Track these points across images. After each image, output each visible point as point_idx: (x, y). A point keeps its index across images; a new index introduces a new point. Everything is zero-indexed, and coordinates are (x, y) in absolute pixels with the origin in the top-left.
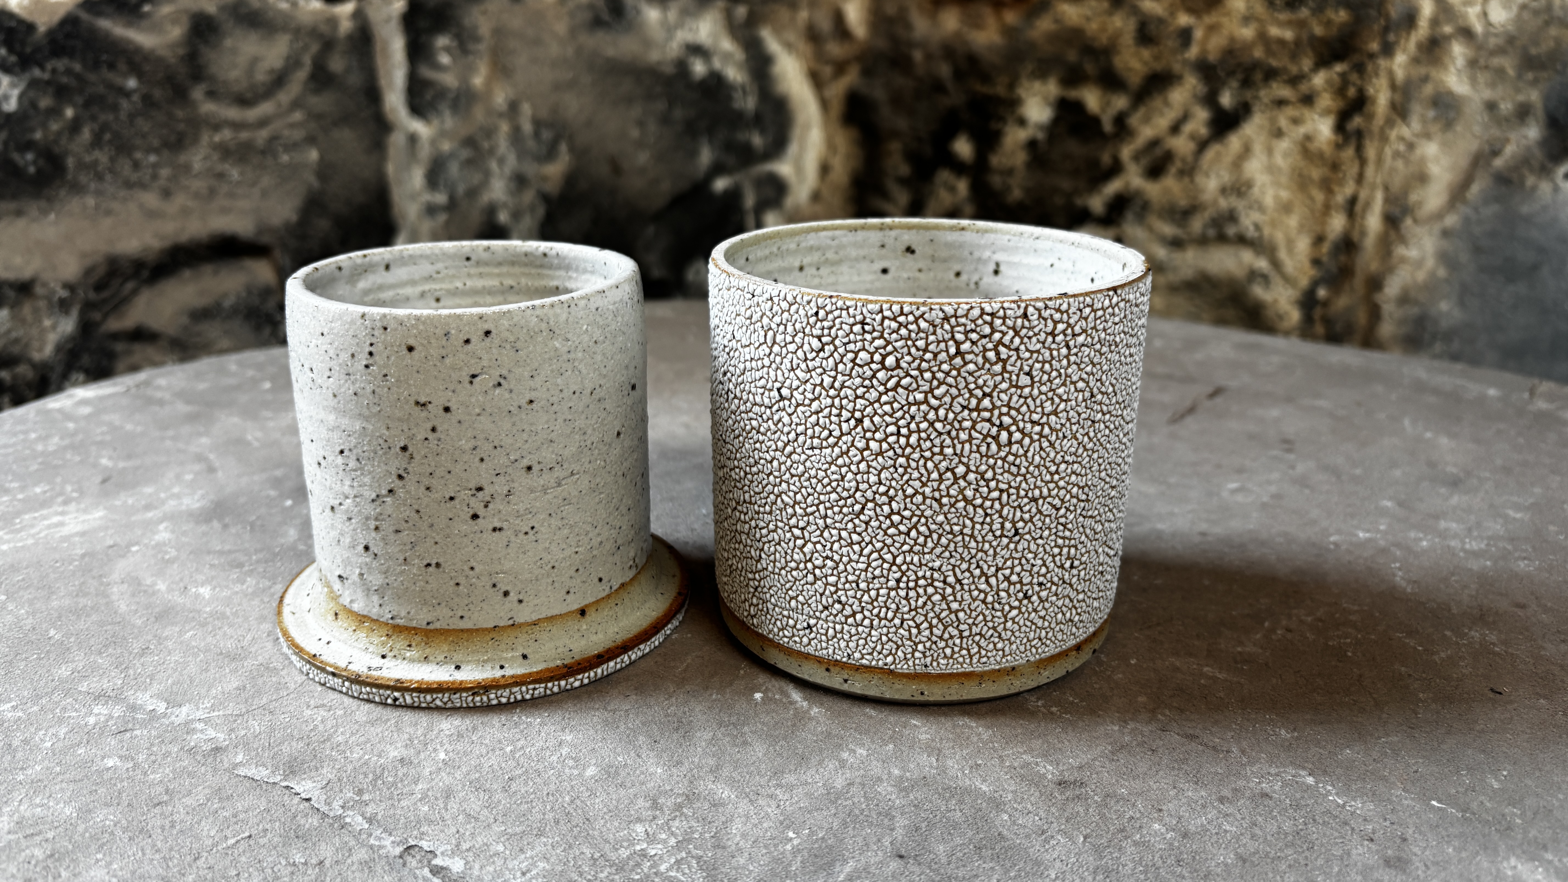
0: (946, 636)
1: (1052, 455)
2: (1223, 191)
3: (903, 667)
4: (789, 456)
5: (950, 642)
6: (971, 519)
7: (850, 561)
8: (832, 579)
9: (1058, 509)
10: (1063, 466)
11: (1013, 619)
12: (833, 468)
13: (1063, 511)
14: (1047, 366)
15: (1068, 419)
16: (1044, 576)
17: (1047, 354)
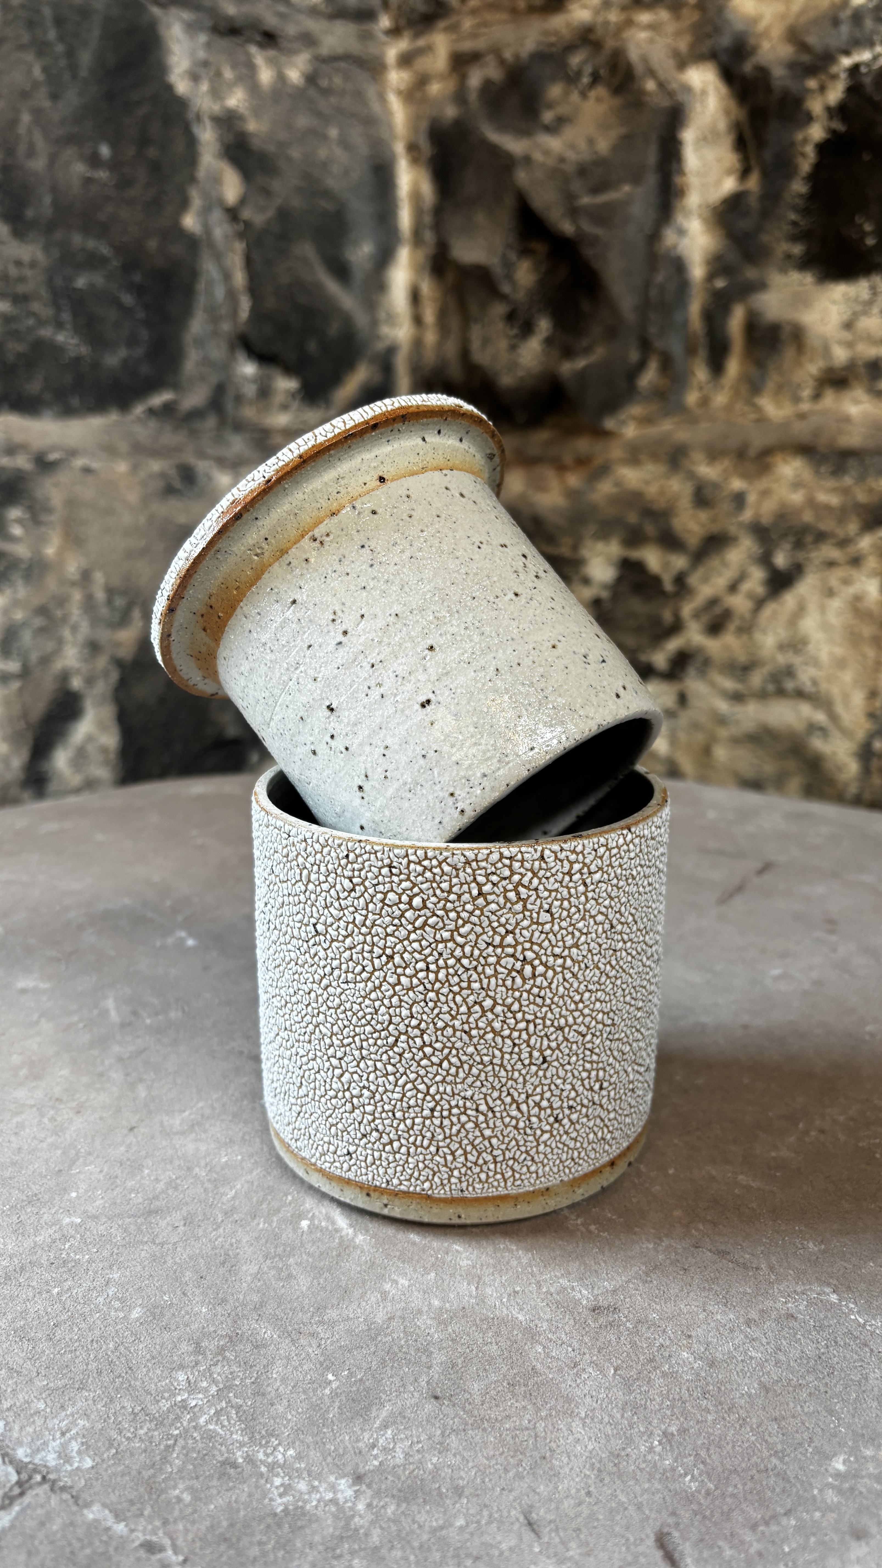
0: (481, 1161)
1: (576, 985)
2: (781, 647)
3: (439, 1193)
4: (326, 988)
5: (485, 1168)
6: (500, 1050)
7: (386, 1091)
8: (369, 1109)
9: (584, 1036)
10: (587, 995)
11: (545, 1143)
12: (367, 1002)
13: (589, 1037)
14: (566, 903)
15: (590, 951)
16: (574, 1099)
17: (565, 893)
